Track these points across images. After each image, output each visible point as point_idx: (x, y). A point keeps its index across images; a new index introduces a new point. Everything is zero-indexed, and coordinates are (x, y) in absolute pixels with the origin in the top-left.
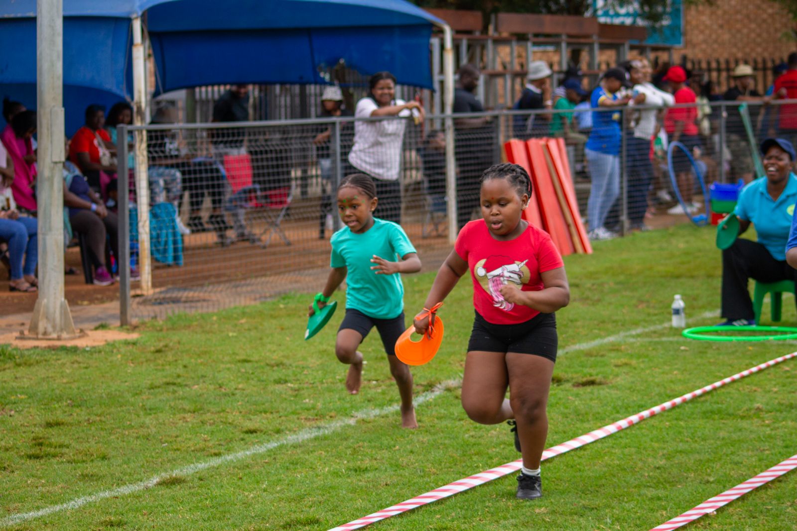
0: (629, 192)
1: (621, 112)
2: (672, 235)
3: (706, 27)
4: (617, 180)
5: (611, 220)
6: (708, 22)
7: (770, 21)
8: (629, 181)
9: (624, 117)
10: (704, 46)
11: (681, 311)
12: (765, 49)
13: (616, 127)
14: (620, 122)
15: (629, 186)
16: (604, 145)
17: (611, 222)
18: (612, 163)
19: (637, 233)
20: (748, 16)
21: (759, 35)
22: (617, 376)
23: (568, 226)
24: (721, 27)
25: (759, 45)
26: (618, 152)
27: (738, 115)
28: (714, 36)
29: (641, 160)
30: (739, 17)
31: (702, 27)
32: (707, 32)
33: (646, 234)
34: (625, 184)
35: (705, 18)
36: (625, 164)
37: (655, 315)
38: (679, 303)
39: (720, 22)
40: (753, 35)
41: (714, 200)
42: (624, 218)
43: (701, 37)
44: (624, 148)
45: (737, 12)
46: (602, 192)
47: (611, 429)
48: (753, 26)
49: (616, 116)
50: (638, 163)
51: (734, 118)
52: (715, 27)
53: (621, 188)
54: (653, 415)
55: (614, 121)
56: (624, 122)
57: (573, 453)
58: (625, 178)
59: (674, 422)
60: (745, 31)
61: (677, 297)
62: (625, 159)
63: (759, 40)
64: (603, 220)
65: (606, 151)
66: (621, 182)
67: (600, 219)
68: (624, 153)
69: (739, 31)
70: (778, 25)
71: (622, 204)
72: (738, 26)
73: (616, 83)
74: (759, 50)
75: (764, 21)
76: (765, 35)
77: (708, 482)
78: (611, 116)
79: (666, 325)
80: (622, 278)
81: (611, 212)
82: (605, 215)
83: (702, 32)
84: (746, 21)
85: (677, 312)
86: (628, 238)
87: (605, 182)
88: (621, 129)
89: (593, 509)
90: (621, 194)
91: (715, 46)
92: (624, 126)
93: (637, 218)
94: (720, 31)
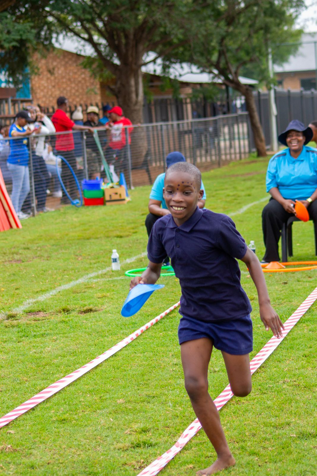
0: (35, 188)
1: (28, 139)
2: (65, 213)
3: (45, 87)
4: (28, 181)
5: (25, 207)
6: (46, 85)
7: (83, 82)
8: (35, 182)
9: (30, 142)
10: (44, 99)
11: (117, 259)
12: (81, 99)
13: (26, 148)
14: (28, 145)
15: (35, 185)
16: (19, 160)
17: (26, 208)
18: (24, 171)
19: (41, 213)
20: (69, 80)
21: (77, 91)
22: (103, 304)
23: (6, 212)
24: (54, 87)
25: (78, 96)
26: (28, 164)
27: (92, 137)
28: (50, 93)
29: (41, 168)
30: (64, 80)
31: (42, 88)
32: (46, 90)
33: (47, 214)
34: (33, 184)
35: (44, 82)
36: (33, 171)
37: (95, 263)
38: (115, 254)
39: (53, 84)
40: (73, 91)
41: (86, 191)
42: (34, 204)
43: (42, 94)
44: (32, 161)
45: (63, 77)
46: (20, 190)
47: (128, 340)
48: (73, 85)
49: (25, 142)
50: (39, 171)
51: (90, 140)
52: (50, 87)
53: (31, 186)
54: (147, 329)
55: (24, 145)
56: (30, 145)
57: (112, 359)
58: (33, 180)
59: (164, 333)
60: (68, 89)
61: (114, 251)
62: (32, 168)
63: (77, 94)
64: (21, 208)
65: (21, 164)
66: (31, 183)
67: (19, 207)
68: (32, 165)
69: (64, 89)
70: (88, 84)
71: (32, 196)
72: (64, 86)
73: (23, 120)
74: (78, 100)
75: (80, 82)
76: (81, 91)
77: (215, 372)
78: (22, 142)
79: (108, 269)
80: (52, 242)
81: (25, 202)
82: (22, 204)
83: (42, 91)
84: (69, 83)
85: (115, 260)
86: (37, 217)
87: (21, 184)
88: (29, 150)
89: (154, 397)
90: (31, 190)
91: (51, 99)
92: (31, 147)
93: (41, 205)
94: (53, 90)
